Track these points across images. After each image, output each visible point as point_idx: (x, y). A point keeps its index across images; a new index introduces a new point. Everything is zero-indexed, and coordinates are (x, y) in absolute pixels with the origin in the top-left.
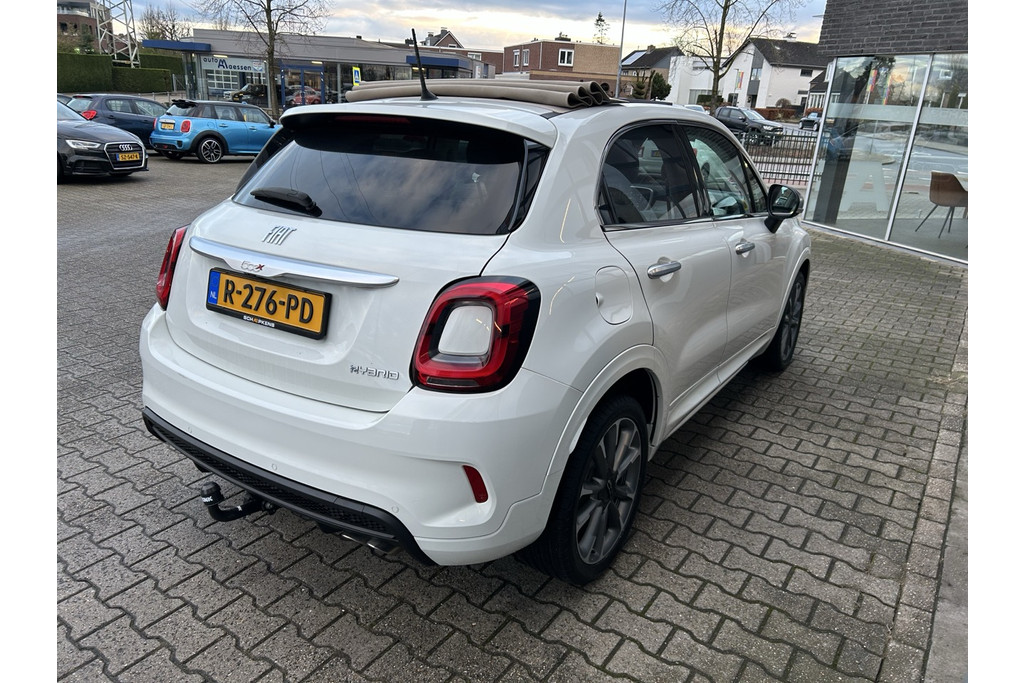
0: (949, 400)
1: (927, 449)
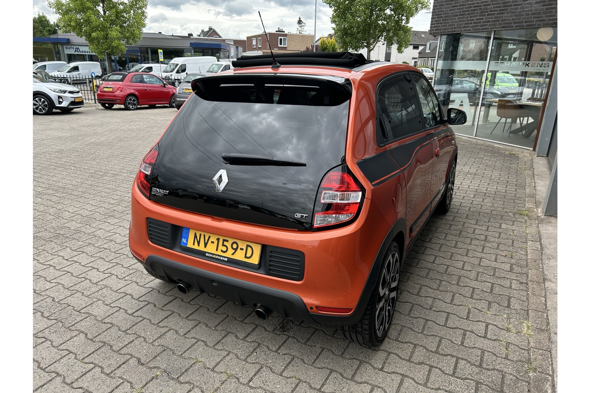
0: (528, 223)
1: (523, 253)
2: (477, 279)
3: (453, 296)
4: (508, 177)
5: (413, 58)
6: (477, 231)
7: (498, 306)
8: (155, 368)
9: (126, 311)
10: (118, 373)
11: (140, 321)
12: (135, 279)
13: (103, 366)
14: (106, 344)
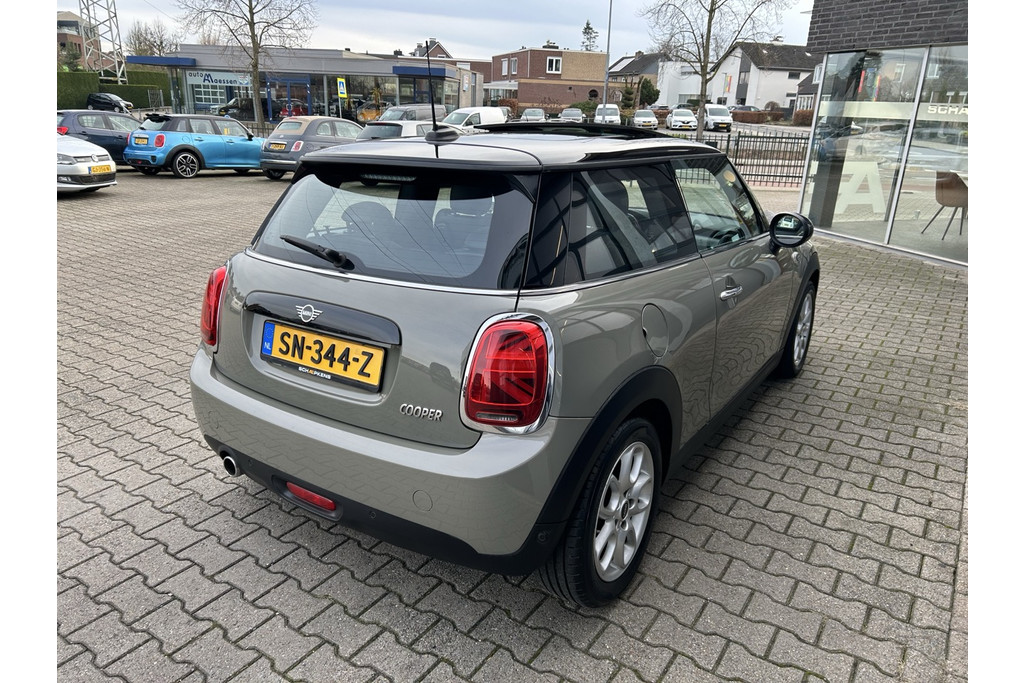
2: (850, 549)
3: (794, 589)
4: (944, 328)
5: (788, 95)
7: (885, 616)
9: (146, 578)
11: (165, 604)
12: (182, 513)
14: (87, 650)
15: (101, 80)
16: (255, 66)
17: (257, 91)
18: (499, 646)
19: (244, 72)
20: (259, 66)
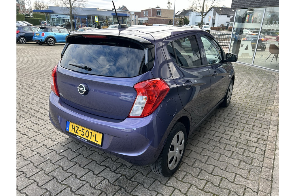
0: (273, 115)
1: (267, 132)
2: (236, 146)
3: (220, 156)
5: (227, 22)
6: (242, 118)
7: (245, 163)
8: (44, 189)
9: (40, 154)
10: (24, 191)
11: (46, 161)
12: (51, 137)
13: (18, 185)
14: (24, 173)
15: (26, 17)
16: (71, 13)
17: (72, 20)
18: (138, 172)
19: (68, 14)
20: (72, 13)
